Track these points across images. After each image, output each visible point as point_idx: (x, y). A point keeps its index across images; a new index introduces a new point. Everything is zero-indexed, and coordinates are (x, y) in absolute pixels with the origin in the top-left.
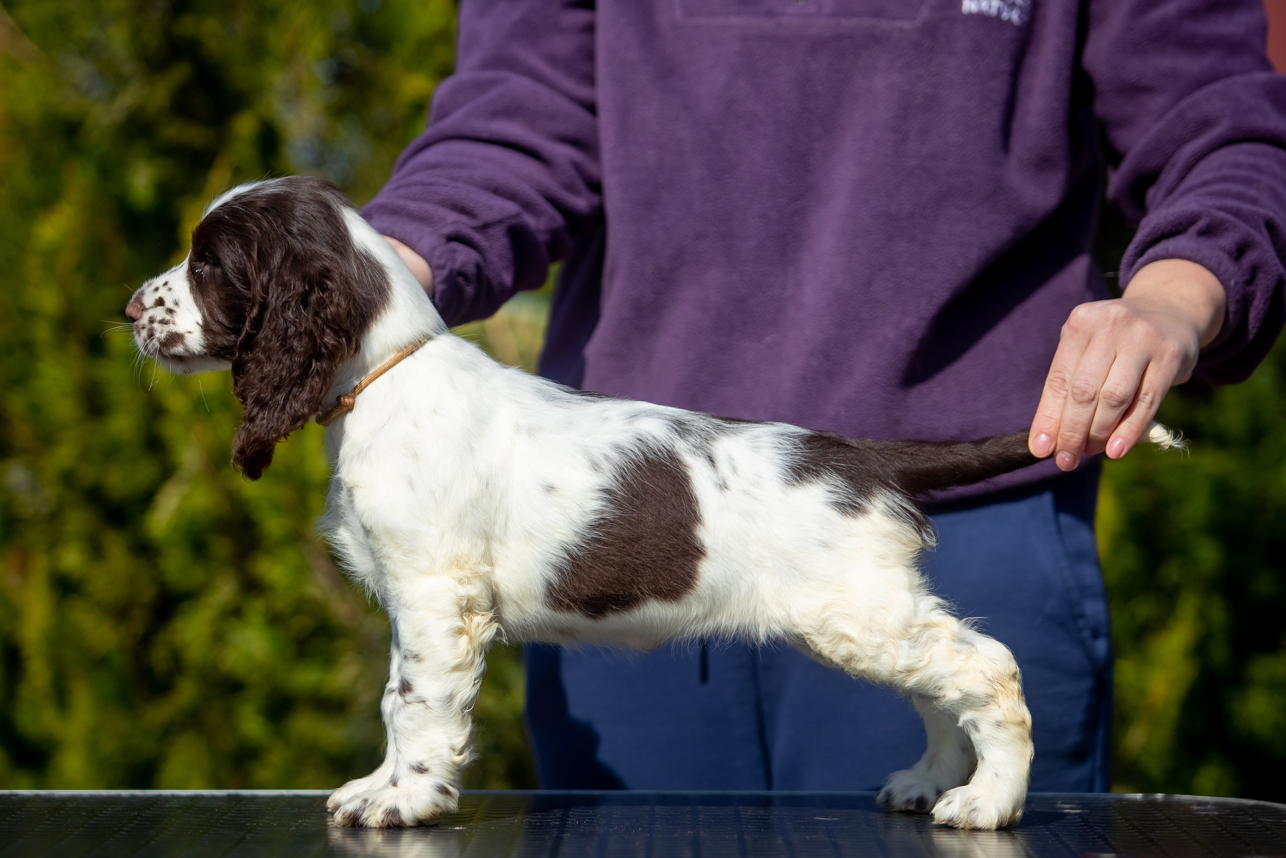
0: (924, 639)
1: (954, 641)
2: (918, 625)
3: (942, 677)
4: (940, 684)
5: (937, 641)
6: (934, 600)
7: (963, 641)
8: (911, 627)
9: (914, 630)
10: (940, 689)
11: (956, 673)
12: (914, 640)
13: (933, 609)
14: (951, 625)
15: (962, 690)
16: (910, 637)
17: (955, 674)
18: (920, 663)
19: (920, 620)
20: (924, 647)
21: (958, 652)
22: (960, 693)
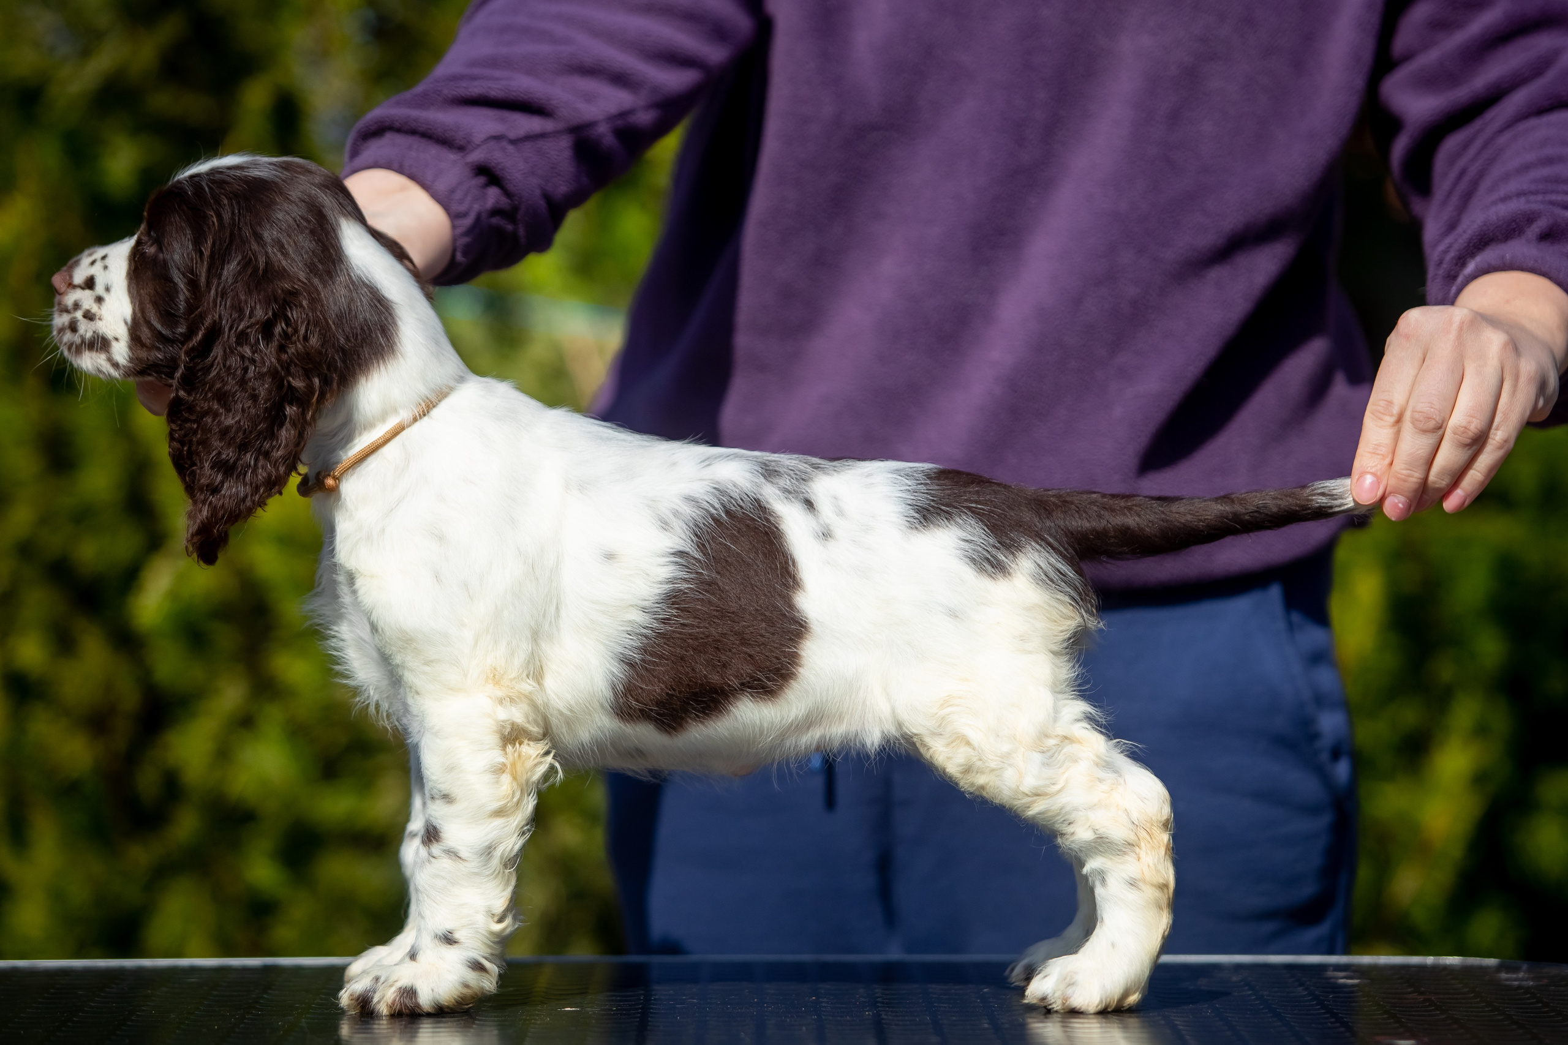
0: (1061, 757)
1: (1097, 765)
2: (1057, 736)
3: (1076, 809)
4: (1072, 817)
5: (1076, 761)
6: (1082, 707)
7: (1108, 766)
8: (1047, 736)
9: (1052, 742)
10: (1070, 824)
11: (1095, 805)
12: (1049, 757)
13: (1079, 720)
14: (1096, 744)
15: (1097, 830)
16: (1045, 749)
17: (1092, 808)
18: (1052, 787)
19: (1060, 729)
20: (1060, 767)
21: (1100, 780)
22: (1093, 834)
